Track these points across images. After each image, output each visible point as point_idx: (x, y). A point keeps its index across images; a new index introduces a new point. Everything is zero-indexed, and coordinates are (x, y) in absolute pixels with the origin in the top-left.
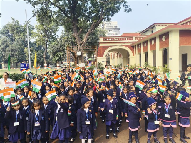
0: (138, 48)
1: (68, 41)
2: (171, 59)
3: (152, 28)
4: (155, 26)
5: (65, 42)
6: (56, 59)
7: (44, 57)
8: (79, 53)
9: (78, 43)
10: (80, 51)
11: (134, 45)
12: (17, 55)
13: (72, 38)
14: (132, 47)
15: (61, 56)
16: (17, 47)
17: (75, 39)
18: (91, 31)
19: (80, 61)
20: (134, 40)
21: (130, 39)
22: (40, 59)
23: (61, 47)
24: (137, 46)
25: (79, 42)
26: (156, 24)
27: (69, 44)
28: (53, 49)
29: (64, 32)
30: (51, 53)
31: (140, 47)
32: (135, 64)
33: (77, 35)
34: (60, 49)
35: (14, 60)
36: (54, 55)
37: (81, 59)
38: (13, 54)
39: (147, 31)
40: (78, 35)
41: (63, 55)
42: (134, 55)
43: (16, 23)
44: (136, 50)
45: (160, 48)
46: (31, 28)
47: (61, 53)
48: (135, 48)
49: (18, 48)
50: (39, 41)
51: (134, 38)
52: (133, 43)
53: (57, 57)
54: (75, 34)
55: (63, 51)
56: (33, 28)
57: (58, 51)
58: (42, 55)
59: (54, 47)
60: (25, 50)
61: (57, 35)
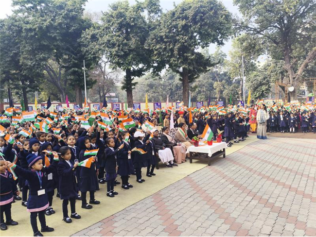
1: (276, 70)
5: (272, 72)
6: (256, 95)
7: (239, 93)
8: (291, 89)
9: (290, 76)
10: (292, 85)
12: (204, 92)
13: (281, 66)
15: (263, 91)
16: (205, 81)
17: (287, 72)
18: (309, 60)
19: (292, 98)
22: (234, 95)
23: (264, 80)
25: (292, 75)
27: (276, 74)
28: (254, 82)
29: (271, 59)
30: (252, 88)
33: (289, 67)
34: (264, 82)
35: (201, 98)
36: (255, 91)
37: (294, 96)
38: (200, 91)
40: (292, 67)
41: (267, 89)
43: (205, 52)
46: (223, 55)
47: (264, 88)
49: (206, 83)
50: (234, 72)
53: (258, 93)
54: (287, 67)
55: (267, 84)
56: (225, 55)
57: (261, 84)
58: (237, 91)
59: (255, 80)
60: (214, 86)
61: (259, 62)
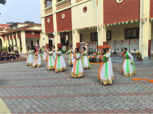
0: (7, 37)
2: (22, 43)
3: (16, 25)
4: (17, 24)
11: (5, 34)
14: (3, 36)
20: (4, 31)
21: (1, 30)
24: (6, 36)
26: (18, 23)
31: (9, 36)
32: (6, 46)
39: (13, 26)
42: (5, 41)
44: (6, 38)
45: (18, 38)
48: (5, 36)
51: (4, 30)
52: (3, 33)
